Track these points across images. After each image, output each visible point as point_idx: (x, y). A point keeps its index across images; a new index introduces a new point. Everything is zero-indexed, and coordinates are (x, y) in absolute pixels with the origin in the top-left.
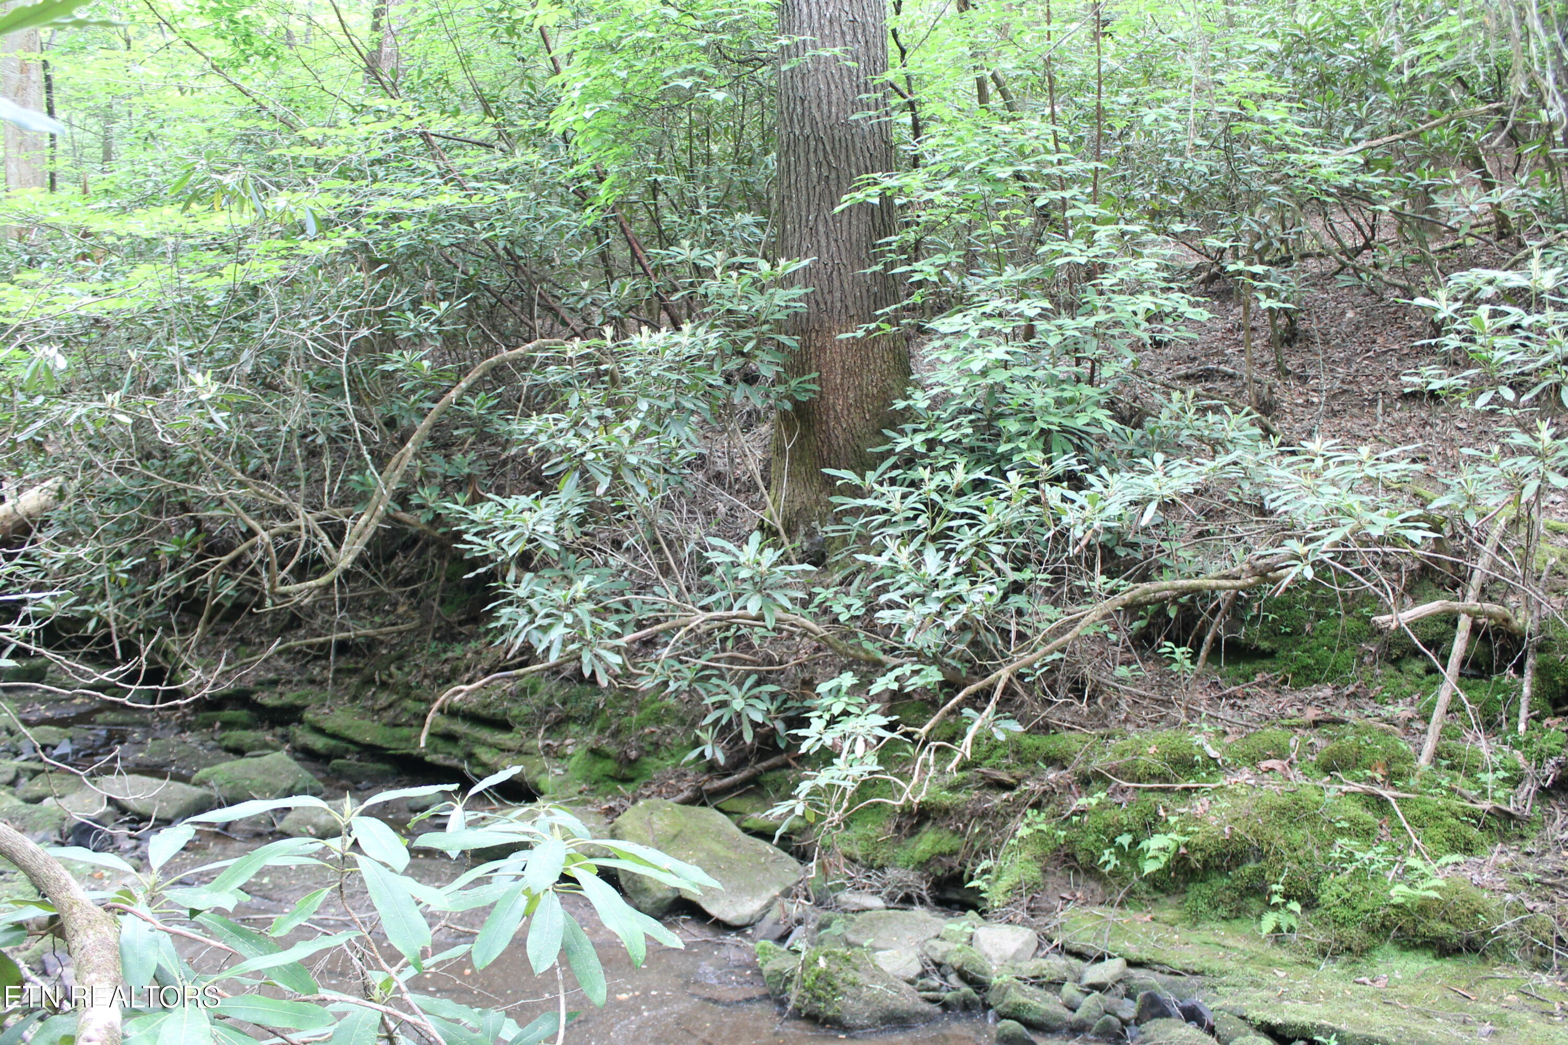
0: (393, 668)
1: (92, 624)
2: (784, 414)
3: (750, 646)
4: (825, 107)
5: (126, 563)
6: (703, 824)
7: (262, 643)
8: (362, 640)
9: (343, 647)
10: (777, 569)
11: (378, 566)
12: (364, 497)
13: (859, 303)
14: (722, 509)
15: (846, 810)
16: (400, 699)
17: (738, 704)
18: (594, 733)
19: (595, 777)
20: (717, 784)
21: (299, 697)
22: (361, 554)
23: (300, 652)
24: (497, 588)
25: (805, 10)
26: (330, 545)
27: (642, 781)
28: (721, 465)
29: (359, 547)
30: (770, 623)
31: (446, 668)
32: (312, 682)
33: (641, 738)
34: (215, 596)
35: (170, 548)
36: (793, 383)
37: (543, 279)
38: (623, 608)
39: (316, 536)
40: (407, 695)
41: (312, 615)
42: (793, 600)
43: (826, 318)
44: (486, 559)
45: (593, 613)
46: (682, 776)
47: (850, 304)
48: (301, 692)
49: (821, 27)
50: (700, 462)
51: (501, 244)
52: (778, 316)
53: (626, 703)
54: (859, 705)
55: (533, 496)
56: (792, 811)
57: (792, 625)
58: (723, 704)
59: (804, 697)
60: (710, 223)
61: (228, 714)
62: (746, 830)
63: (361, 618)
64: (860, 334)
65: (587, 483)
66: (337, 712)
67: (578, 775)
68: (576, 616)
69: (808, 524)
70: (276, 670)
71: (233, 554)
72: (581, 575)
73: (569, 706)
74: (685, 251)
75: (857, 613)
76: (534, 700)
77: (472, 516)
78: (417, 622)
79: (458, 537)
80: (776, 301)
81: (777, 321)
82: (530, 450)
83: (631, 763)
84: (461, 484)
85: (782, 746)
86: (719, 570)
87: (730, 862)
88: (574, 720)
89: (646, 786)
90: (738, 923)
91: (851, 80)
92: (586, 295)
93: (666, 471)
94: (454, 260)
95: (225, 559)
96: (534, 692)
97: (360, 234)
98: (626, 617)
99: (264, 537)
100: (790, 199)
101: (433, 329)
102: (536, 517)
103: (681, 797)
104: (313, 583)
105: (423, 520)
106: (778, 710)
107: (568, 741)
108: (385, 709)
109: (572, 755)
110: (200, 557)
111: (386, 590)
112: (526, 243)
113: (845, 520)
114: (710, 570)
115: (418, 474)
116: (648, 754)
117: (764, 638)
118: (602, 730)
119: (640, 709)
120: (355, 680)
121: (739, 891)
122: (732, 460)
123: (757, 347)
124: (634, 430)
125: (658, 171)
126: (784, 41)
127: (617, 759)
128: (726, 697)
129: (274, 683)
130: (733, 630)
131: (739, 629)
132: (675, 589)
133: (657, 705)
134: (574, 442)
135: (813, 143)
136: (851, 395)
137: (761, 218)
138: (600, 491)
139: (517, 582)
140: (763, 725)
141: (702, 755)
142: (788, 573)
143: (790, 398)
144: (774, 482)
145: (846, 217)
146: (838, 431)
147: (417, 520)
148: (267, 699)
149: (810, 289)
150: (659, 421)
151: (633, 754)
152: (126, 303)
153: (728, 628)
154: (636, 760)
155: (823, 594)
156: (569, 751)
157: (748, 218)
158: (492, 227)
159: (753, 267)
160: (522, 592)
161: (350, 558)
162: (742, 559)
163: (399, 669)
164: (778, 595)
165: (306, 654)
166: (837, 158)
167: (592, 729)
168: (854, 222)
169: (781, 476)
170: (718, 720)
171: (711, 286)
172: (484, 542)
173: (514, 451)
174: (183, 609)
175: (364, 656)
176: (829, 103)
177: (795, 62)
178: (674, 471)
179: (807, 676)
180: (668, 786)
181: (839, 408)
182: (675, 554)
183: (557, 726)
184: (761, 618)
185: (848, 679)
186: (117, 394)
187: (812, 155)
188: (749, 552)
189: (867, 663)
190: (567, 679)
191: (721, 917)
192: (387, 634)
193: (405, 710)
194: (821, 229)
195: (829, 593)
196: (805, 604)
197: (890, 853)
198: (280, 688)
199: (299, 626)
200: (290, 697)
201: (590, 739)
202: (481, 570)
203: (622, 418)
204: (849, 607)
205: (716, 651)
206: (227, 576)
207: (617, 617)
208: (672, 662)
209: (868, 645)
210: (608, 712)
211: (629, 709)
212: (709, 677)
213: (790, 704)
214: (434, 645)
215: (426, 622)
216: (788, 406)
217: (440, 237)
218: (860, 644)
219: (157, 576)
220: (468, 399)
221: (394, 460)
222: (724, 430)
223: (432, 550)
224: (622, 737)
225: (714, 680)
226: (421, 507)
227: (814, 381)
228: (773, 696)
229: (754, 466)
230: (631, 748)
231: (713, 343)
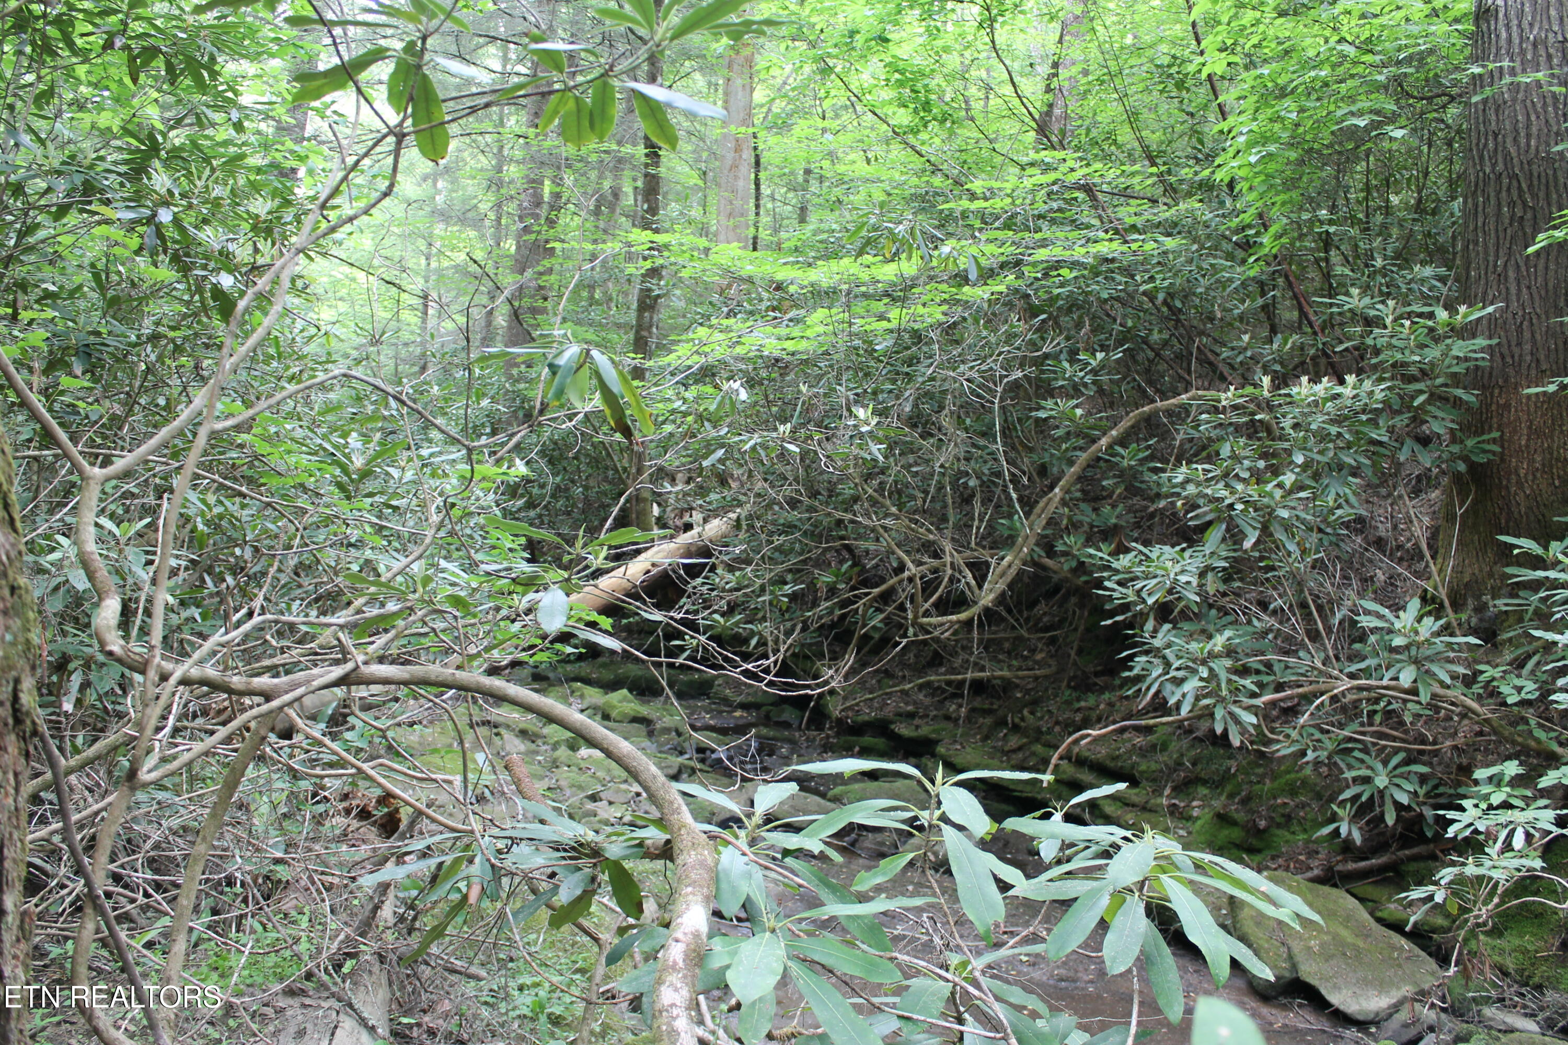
0: (1026, 712)
1: (754, 642)
2: (1457, 478)
3: (1402, 723)
4: (1523, 141)
5: (788, 589)
6: (1331, 906)
7: (904, 677)
8: (998, 682)
9: (978, 687)
10: (1437, 640)
11: (1020, 612)
12: (1009, 541)
13: (1553, 356)
14: (1381, 576)
15: (1497, 906)
16: (1030, 743)
17: (1381, 781)
18: (1223, 798)
19: (1219, 843)
20: (1351, 866)
21: (934, 731)
22: (1003, 594)
23: (939, 688)
24: (1134, 636)
25: (1504, 35)
26: (973, 582)
27: (1268, 853)
28: (1383, 530)
29: (1001, 586)
30: (1424, 697)
31: (1078, 717)
32: (947, 718)
33: (1273, 808)
34: (864, 625)
35: (827, 578)
36: (1470, 443)
37: (1202, 333)
38: (1263, 668)
39: (960, 572)
40: (1037, 740)
41: (954, 654)
42: (1454, 677)
43: (1512, 372)
44: (1125, 608)
45: (1229, 670)
46: (1312, 854)
47: (1542, 357)
48: (937, 727)
49: (1523, 52)
50: (1359, 525)
51: (1161, 296)
52: (1455, 369)
53: (1260, 771)
54: (1524, 798)
55: (1178, 548)
56: (1431, 898)
57: (1453, 704)
58: (1367, 780)
59: (1459, 784)
60: (1385, 276)
61: (868, 740)
62: (1379, 920)
63: (999, 661)
64: (1552, 388)
65: (1234, 535)
66: (968, 749)
67: (1202, 838)
68: (1211, 670)
69: (1478, 598)
70: (915, 703)
71: (883, 587)
72: (1220, 631)
73: (1199, 767)
74: (1355, 300)
75: (1529, 697)
76: (1163, 758)
77: (1115, 565)
78: (1054, 669)
79: (1099, 584)
80: (1455, 352)
81: (1455, 375)
82: (1179, 504)
83: (1259, 833)
84: (1107, 534)
85: (1429, 834)
86: (1373, 639)
87: (1356, 949)
88: (1204, 782)
89: (1273, 858)
90: (1361, 1018)
91: (1556, 108)
92: (1245, 349)
93: (1320, 530)
94: (1113, 313)
95: (876, 591)
96: (1164, 747)
97: (1020, 282)
98: (1266, 679)
99: (912, 569)
100: (1476, 243)
101: (1088, 379)
102: (1178, 568)
103: (1309, 874)
104: (954, 618)
105: (1066, 567)
106: (1427, 795)
107: (1195, 803)
108: (1014, 751)
109: (1198, 818)
110: (853, 588)
111: (1026, 635)
112: (1187, 295)
113: (1521, 593)
114: (1362, 637)
115: (1065, 522)
116: (1279, 826)
117: (1417, 716)
118: (1231, 796)
119: (1274, 778)
120: (988, 721)
121: (1366, 983)
122: (1395, 527)
123: (1428, 402)
124: (1288, 484)
125: (1331, 222)
126: (1476, 70)
127: (1244, 827)
128: (1368, 773)
129: (911, 715)
130: (1382, 704)
131: (1389, 703)
132: (1322, 655)
133: (1293, 776)
134: (1224, 493)
135: (1506, 181)
136: (1538, 458)
137: (1442, 271)
138: (1248, 544)
139: (1155, 631)
140: (1408, 808)
141: (1336, 832)
142: (1450, 644)
143: (1465, 459)
144: (1441, 551)
145: (1542, 262)
146: (1520, 498)
147: (1062, 567)
148: (904, 730)
149: (1495, 341)
150: (1316, 476)
151: (1262, 824)
152: (802, 345)
153: (1377, 701)
154: (1265, 831)
155: (1489, 672)
156: (1195, 813)
157: (1428, 271)
158: (1152, 279)
159: (1431, 315)
160: (1157, 643)
161: (991, 596)
162: (1398, 625)
163: (1032, 713)
164: (1435, 668)
165: (944, 691)
166: (1535, 196)
167: (1220, 794)
168: (1552, 266)
169: (1450, 545)
170: (1357, 797)
171: (1379, 337)
172: (1124, 591)
173: (1162, 504)
174: (835, 638)
175: (999, 698)
176: (1528, 136)
177: (1488, 91)
178: (1329, 530)
179: (1465, 761)
180: (1297, 861)
181: (1522, 472)
182: (1324, 619)
183: (1184, 787)
184: (1414, 692)
185: (1512, 768)
186: (789, 425)
187: (1504, 194)
188: (1407, 618)
189: (1538, 754)
190: (1199, 740)
191: (1342, 1008)
192: (1023, 678)
193: (1034, 754)
194: (1511, 274)
195: (1497, 673)
196: (1469, 681)
197: (1553, 973)
198: (917, 721)
199: (941, 664)
200: (927, 730)
201: (1218, 804)
202: (1119, 618)
203: (1276, 471)
204: (1519, 689)
205: (1362, 724)
206: (878, 610)
207: (1255, 678)
208: (1312, 730)
209: (1540, 734)
210: (1240, 778)
211: (1264, 776)
212: (1349, 751)
213: (1441, 790)
214: (1068, 692)
215: (1061, 670)
216: (1462, 467)
217: (1100, 289)
218: (1531, 732)
219: (815, 604)
220: (1119, 449)
221: (1041, 504)
222: (1390, 495)
223: (1073, 600)
224: (1253, 805)
225: (1356, 754)
226: (1065, 554)
227: (1494, 441)
228: (1423, 779)
229: (1420, 532)
230: (1260, 817)
231: (1379, 396)
